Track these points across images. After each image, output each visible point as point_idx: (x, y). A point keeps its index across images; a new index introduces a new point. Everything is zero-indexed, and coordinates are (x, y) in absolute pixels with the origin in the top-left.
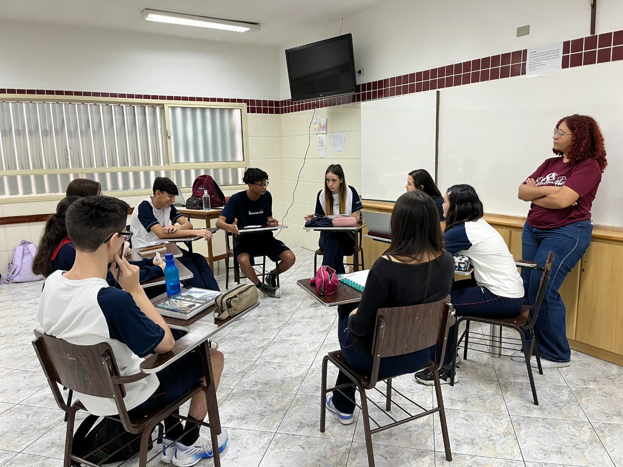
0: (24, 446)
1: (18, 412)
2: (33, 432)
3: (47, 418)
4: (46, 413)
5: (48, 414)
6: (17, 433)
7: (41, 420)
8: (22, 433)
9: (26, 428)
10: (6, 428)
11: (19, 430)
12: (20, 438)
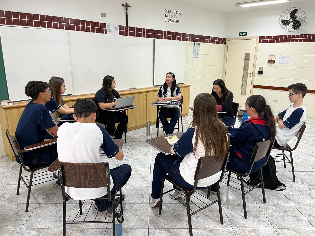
0: (289, 205)
1: (278, 223)
2: (281, 208)
3: (270, 210)
4: (268, 212)
5: (267, 211)
6: (288, 213)
7: (273, 211)
8: (286, 211)
9: (282, 212)
10: (290, 219)
11: (286, 213)
12: (288, 210)
